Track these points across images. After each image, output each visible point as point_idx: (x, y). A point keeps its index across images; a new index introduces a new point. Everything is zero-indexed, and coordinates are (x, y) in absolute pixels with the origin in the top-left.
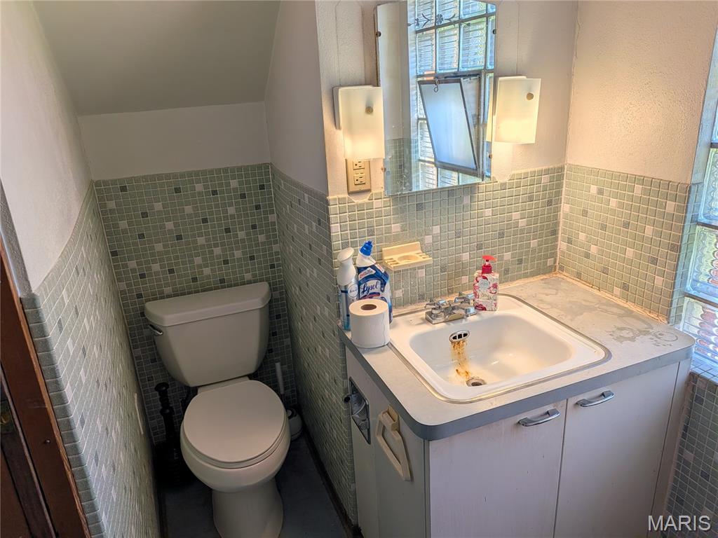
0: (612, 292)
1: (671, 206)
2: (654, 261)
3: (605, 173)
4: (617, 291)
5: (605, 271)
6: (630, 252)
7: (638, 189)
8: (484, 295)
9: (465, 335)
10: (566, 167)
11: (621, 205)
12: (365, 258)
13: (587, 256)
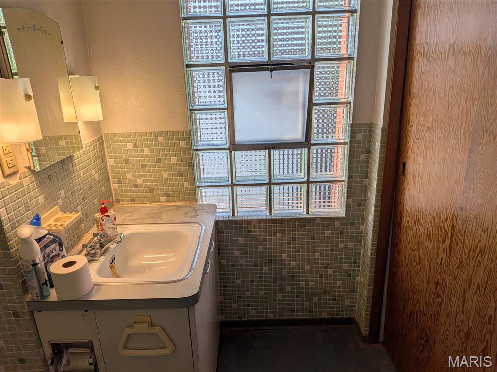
0: (159, 201)
5: (152, 191)
7: (161, 139)
8: (109, 228)
9: (114, 258)
10: (103, 136)
11: (152, 151)
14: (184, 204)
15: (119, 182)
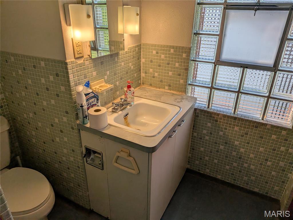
0: (164, 88)
1: (184, 55)
2: (179, 75)
3: (158, 46)
4: (167, 87)
5: (161, 81)
6: (170, 73)
7: (172, 51)
8: (130, 97)
9: (128, 114)
10: (142, 44)
11: (166, 57)
12: (88, 89)
13: (154, 77)
14: (178, 93)
15: (146, 73)
